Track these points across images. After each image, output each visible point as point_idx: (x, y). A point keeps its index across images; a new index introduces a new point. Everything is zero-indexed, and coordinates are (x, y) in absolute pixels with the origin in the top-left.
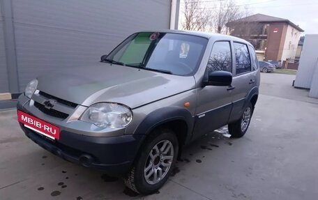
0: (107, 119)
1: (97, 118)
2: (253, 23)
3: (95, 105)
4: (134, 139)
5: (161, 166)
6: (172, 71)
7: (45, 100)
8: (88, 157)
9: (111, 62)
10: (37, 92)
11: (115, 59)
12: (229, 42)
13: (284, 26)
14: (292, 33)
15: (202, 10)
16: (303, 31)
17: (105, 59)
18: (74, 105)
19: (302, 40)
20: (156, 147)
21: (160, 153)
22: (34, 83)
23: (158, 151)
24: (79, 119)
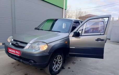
0: (39, 47)
1: (35, 48)
3: (34, 43)
4: (48, 54)
5: (59, 64)
6: (61, 32)
7: (16, 42)
8: (32, 61)
9: (38, 29)
10: (12, 40)
11: (40, 28)
15: (70, 13)
17: (36, 29)
18: (26, 43)
20: (55, 59)
21: (57, 60)
22: (11, 37)
23: (56, 60)
24: (28, 48)
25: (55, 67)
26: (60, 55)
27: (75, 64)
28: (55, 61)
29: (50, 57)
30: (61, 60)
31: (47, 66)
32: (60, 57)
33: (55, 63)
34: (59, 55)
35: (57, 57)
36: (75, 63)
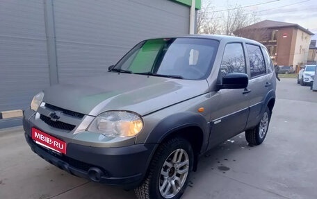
0: (116, 128)
1: (106, 129)
2: (262, 29)
3: (102, 114)
4: (146, 149)
5: (178, 175)
6: (183, 76)
7: (51, 112)
8: (97, 170)
9: (119, 71)
10: (43, 104)
11: (123, 68)
12: (242, 43)
13: (294, 31)
14: (302, 37)
15: (209, 20)
16: (313, 34)
17: (113, 69)
18: (81, 116)
19: (313, 43)
20: (166, 163)
21: (173, 164)
22: (40, 96)
23: (170, 165)
24: (86, 130)
25: (168, 184)
26: (182, 150)
27: (227, 172)
28: (166, 168)
29: (151, 156)
30: (184, 163)
31: (142, 182)
32: (183, 155)
33: (166, 174)
34: (178, 150)
35: (173, 155)
36: (228, 169)
